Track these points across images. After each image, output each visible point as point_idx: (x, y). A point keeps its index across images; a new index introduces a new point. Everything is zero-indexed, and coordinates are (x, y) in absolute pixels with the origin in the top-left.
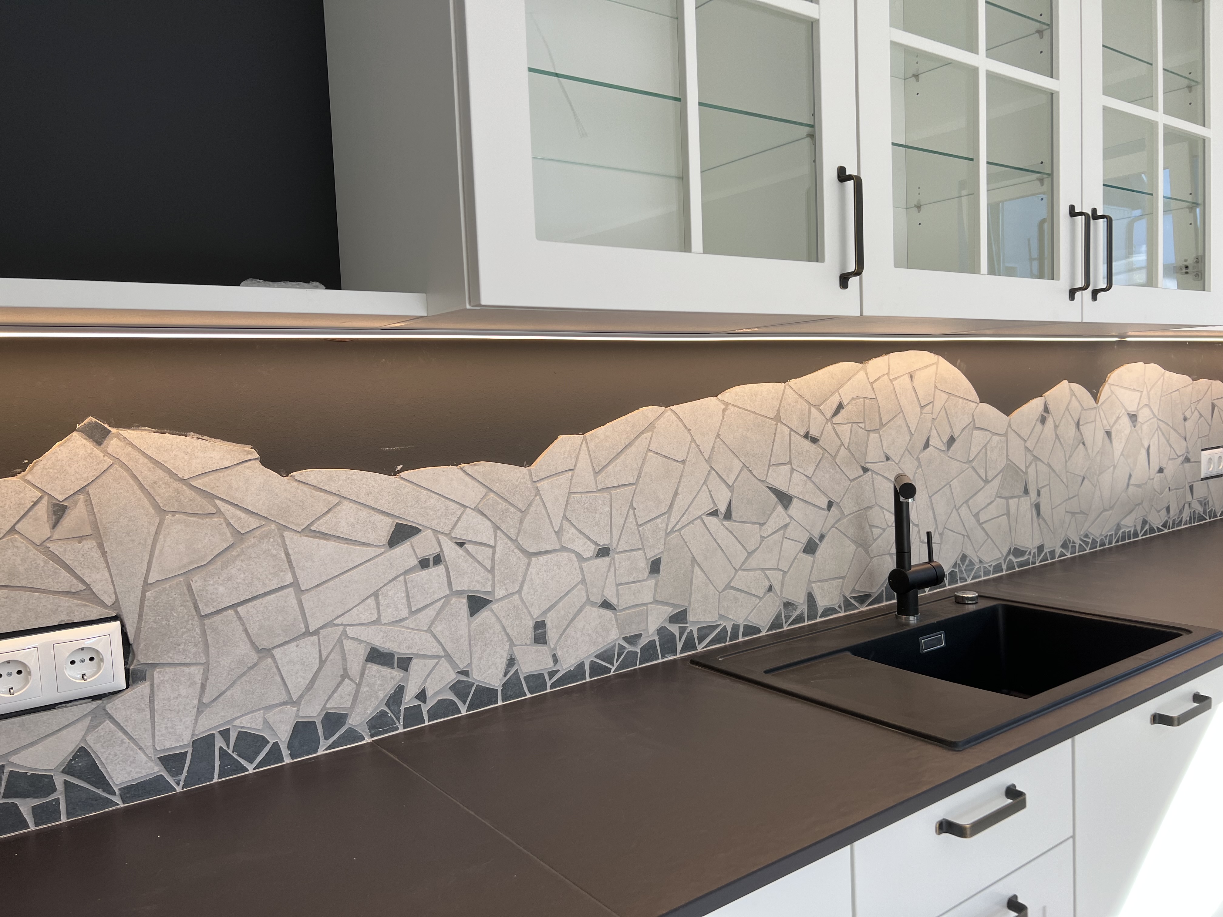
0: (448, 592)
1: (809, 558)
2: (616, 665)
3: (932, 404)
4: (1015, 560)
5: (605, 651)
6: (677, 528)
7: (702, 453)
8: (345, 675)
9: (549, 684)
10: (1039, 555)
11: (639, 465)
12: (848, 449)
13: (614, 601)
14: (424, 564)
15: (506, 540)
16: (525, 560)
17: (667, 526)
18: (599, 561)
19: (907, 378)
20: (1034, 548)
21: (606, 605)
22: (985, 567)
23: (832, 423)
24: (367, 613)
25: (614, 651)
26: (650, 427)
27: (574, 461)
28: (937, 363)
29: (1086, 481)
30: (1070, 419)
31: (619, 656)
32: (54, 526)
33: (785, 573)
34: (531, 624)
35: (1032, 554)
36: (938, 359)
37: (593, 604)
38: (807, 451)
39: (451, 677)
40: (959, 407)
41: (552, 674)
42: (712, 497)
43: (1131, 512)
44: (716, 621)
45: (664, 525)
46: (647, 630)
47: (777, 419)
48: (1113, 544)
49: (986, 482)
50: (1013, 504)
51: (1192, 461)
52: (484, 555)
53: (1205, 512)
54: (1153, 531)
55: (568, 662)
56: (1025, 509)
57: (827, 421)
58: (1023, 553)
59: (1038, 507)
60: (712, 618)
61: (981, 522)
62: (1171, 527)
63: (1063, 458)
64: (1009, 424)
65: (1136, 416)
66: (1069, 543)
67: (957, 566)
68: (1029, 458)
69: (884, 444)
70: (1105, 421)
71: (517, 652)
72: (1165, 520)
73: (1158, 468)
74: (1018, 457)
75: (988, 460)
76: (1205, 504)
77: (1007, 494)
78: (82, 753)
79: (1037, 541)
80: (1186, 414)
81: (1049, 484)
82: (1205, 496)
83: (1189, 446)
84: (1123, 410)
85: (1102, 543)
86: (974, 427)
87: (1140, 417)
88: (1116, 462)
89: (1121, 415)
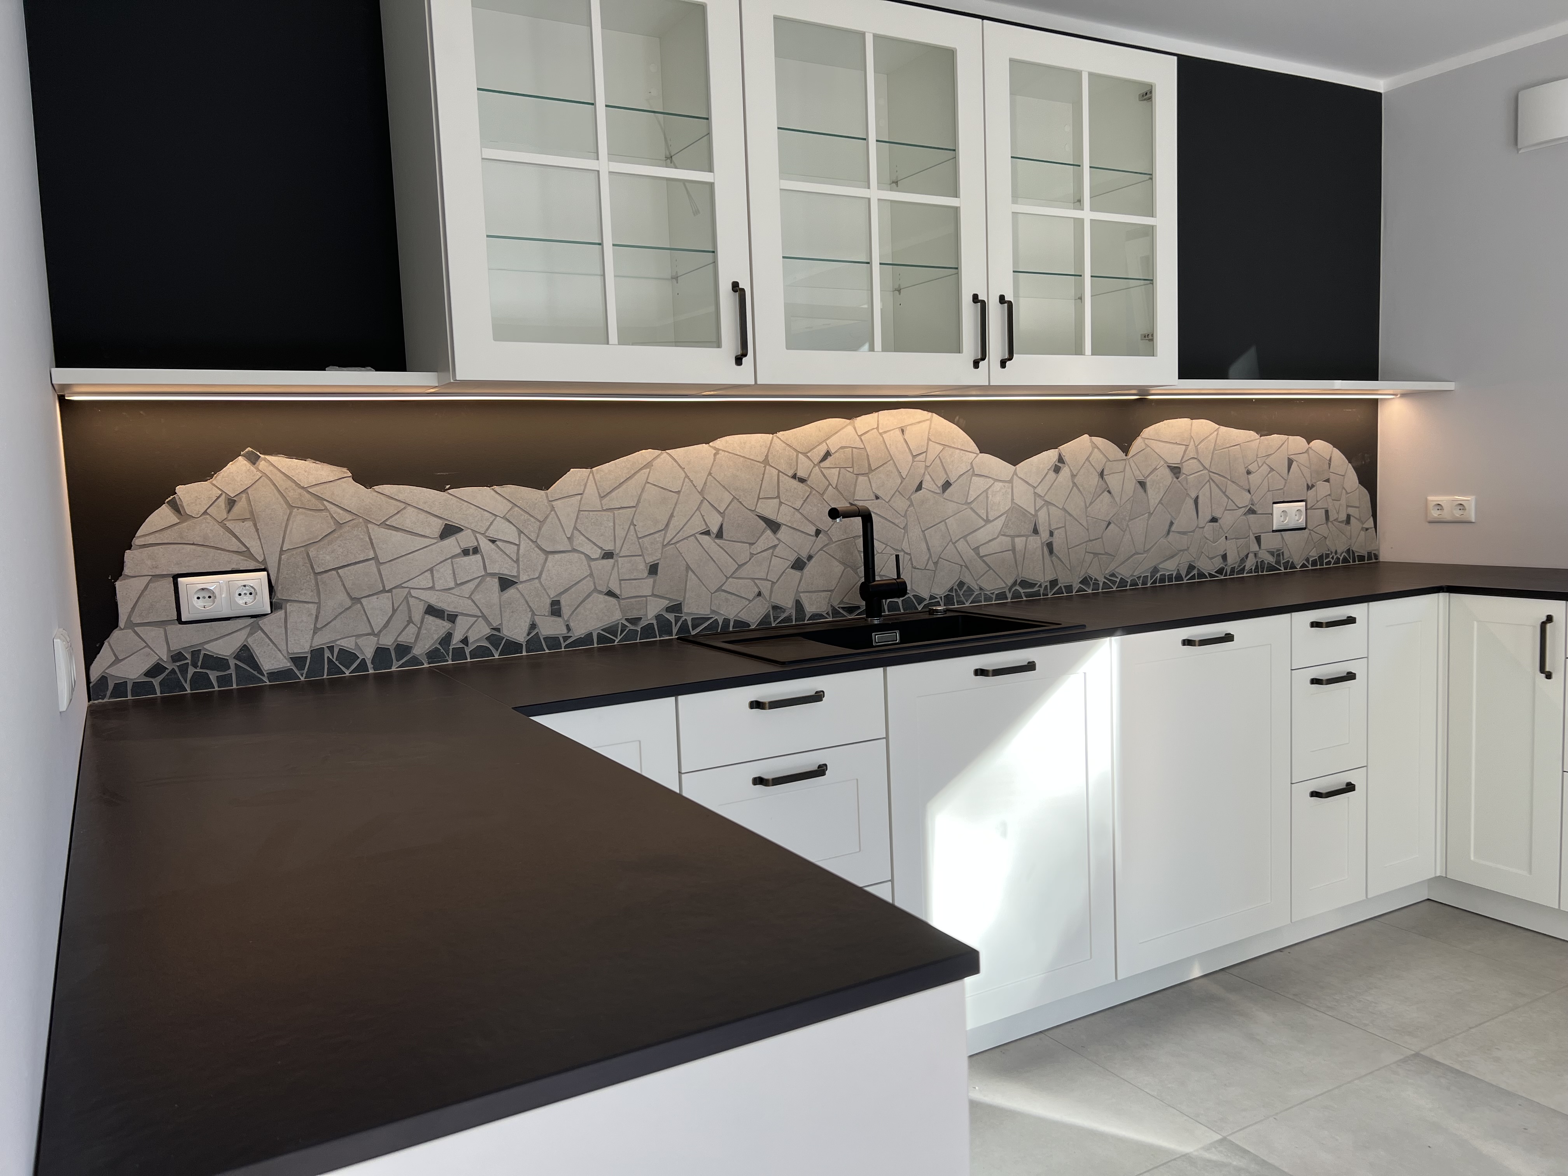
0: (483, 573)
1: (798, 574)
2: (619, 638)
3: (925, 454)
4: (1022, 591)
5: (610, 627)
6: (673, 541)
7: (695, 487)
8: (410, 621)
9: (563, 646)
10: (1051, 589)
11: (639, 493)
12: (836, 488)
13: (618, 592)
14: (466, 552)
15: (528, 541)
16: (543, 556)
17: (664, 540)
18: (605, 561)
19: (898, 432)
20: (1047, 582)
21: (610, 594)
22: (986, 594)
23: (820, 467)
24: (425, 581)
25: (618, 627)
26: (649, 465)
27: (582, 488)
28: (930, 420)
29: (1112, 526)
30: (1092, 470)
31: (622, 632)
32: (229, 512)
33: (773, 583)
34: (548, 602)
35: (1043, 587)
36: (932, 416)
37: (600, 592)
38: (795, 489)
39: (487, 631)
40: (956, 456)
41: (566, 638)
42: (704, 520)
43: (1172, 557)
44: (709, 615)
45: (661, 539)
46: (646, 615)
47: (766, 462)
48: (1149, 585)
49: (987, 521)
50: (1019, 542)
51: (1258, 513)
52: (511, 550)
53: (1278, 562)
54: (1204, 576)
55: (579, 631)
56: (1035, 547)
57: (815, 465)
58: (1032, 585)
59: (1050, 546)
60: (704, 611)
61: (981, 555)
62: (1228, 574)
63: (1083, 504)
64: (1015, 473)
65: (1179, 468)
66: (1089, 579)
67: (954, 590)
68: (1040, 503)
69: (874, 485)
70: (1138, 472)
71: (538, 620)
72: (1220, 566)
73: (1210, 518)
74: (1026, 501)
75: (989, 503)
76: (1278, 554)
77: (1012, 533)
78: (245, 648)
79: (1050, 576)
80: (1250, 468)
81: (1065, 527)
82: (1278, 547)
83: (1254, 498)
84: (1161, 462)
85: (1133, 582)
86: (974, 474)
87: (1185, 468)
88: (1152, 510)
89: (1159, 467)
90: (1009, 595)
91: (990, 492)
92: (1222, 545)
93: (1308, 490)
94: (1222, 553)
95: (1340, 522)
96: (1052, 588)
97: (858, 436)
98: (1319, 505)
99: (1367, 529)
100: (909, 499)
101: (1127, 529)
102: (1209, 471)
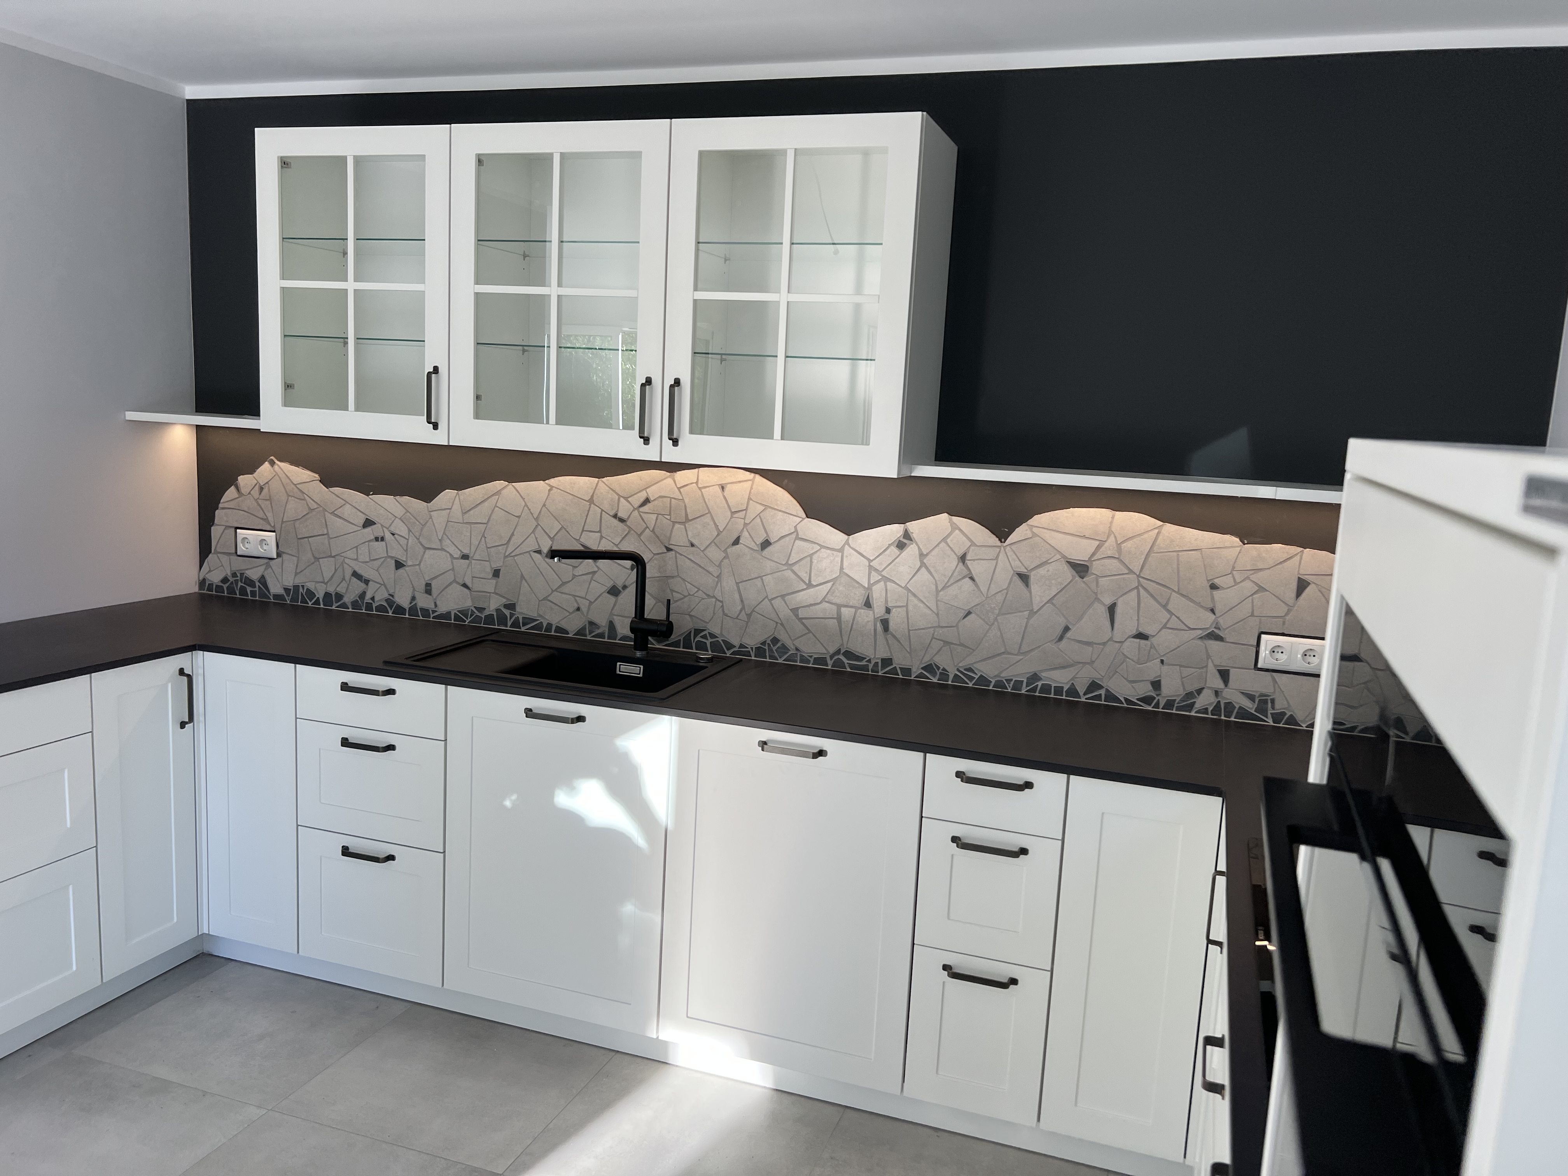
0: (386, 555)
1: (612, 599)
2: (469, 620)
3: (745, 512)
4: (845, 661)
5: (463, 610)
6: (513, 554)
7: (532, 514)
8: (344, 579)
9: (432, 617)
11: (490, 513)
12: (653, 531)
13: (470, 585)
14: (377, 539)
15: (414, 538)
16: (422, 550)
17: (506, 552)
18: (463, 561)
19: (718, 489)
20: (878, 659)
21: (465, 585)
22: (802, 656)
23: (639, 512)
24: (351, 554)
25: (469, 612)
26: (498, 493)
27: (451, 505)
28: (753, 480)
29: (973, 616)
30: (949, 552)
31: (471, 615)
32: (260, 494)
33: (591, 603)
34: (424, 583)
35: (873, 663)
36: (754, 477)
37: (458, 583)
38: (615, 527)
39: (386, 596)
40: (778, 518)
41: (434, 612)
42: (537, 542)
43: (1065, 667)
45: (504, 552)
46: (489, 607)
47: (591, 501)
48: (1023, 692)
49: (810, 585)
50: (846, 613)
51: (1229, 640)
52: (403, 542)
53: (1262, 708)
54: (1117, 700)
55: (443, 609)
56: (866, 621)
57: (634, 509)
58: (860, 659)
59: (885, 623)
60: (533, 614)
61: (800, 617)
62: (1161, 706)
63: (933, 587)
64: (847, 543)
65: (1087, 567)
66: (935, 667)
67: (767, 645)
68: (875, 577)
69: (690, 534)
70: (1018, 562)
71: (417, 595)
72: (1149, 694)
73: (1134, 632)
74: (858, 573)
75: (813, 567)
76: (1264, 702)
77: (838, 601)
78: (263, 577)
79: (882, 653)
80: (1217, 581)
81: (907, 606)
82: (1264, 691)
83: (1221, 620)
84: (1058, 556)
85: (999, 684)
86: (798, 538)
87: (1096, 568)
88: (1036, 608)
89: (1052, 560)
90: (830, 663)
91: (815, 557)
92: (1153, 670)
94: (1152, 678)
96: (883, 667)
97: (678, 488)
100: (725, 551)
101: (996, 623)
102: (1139, 576)
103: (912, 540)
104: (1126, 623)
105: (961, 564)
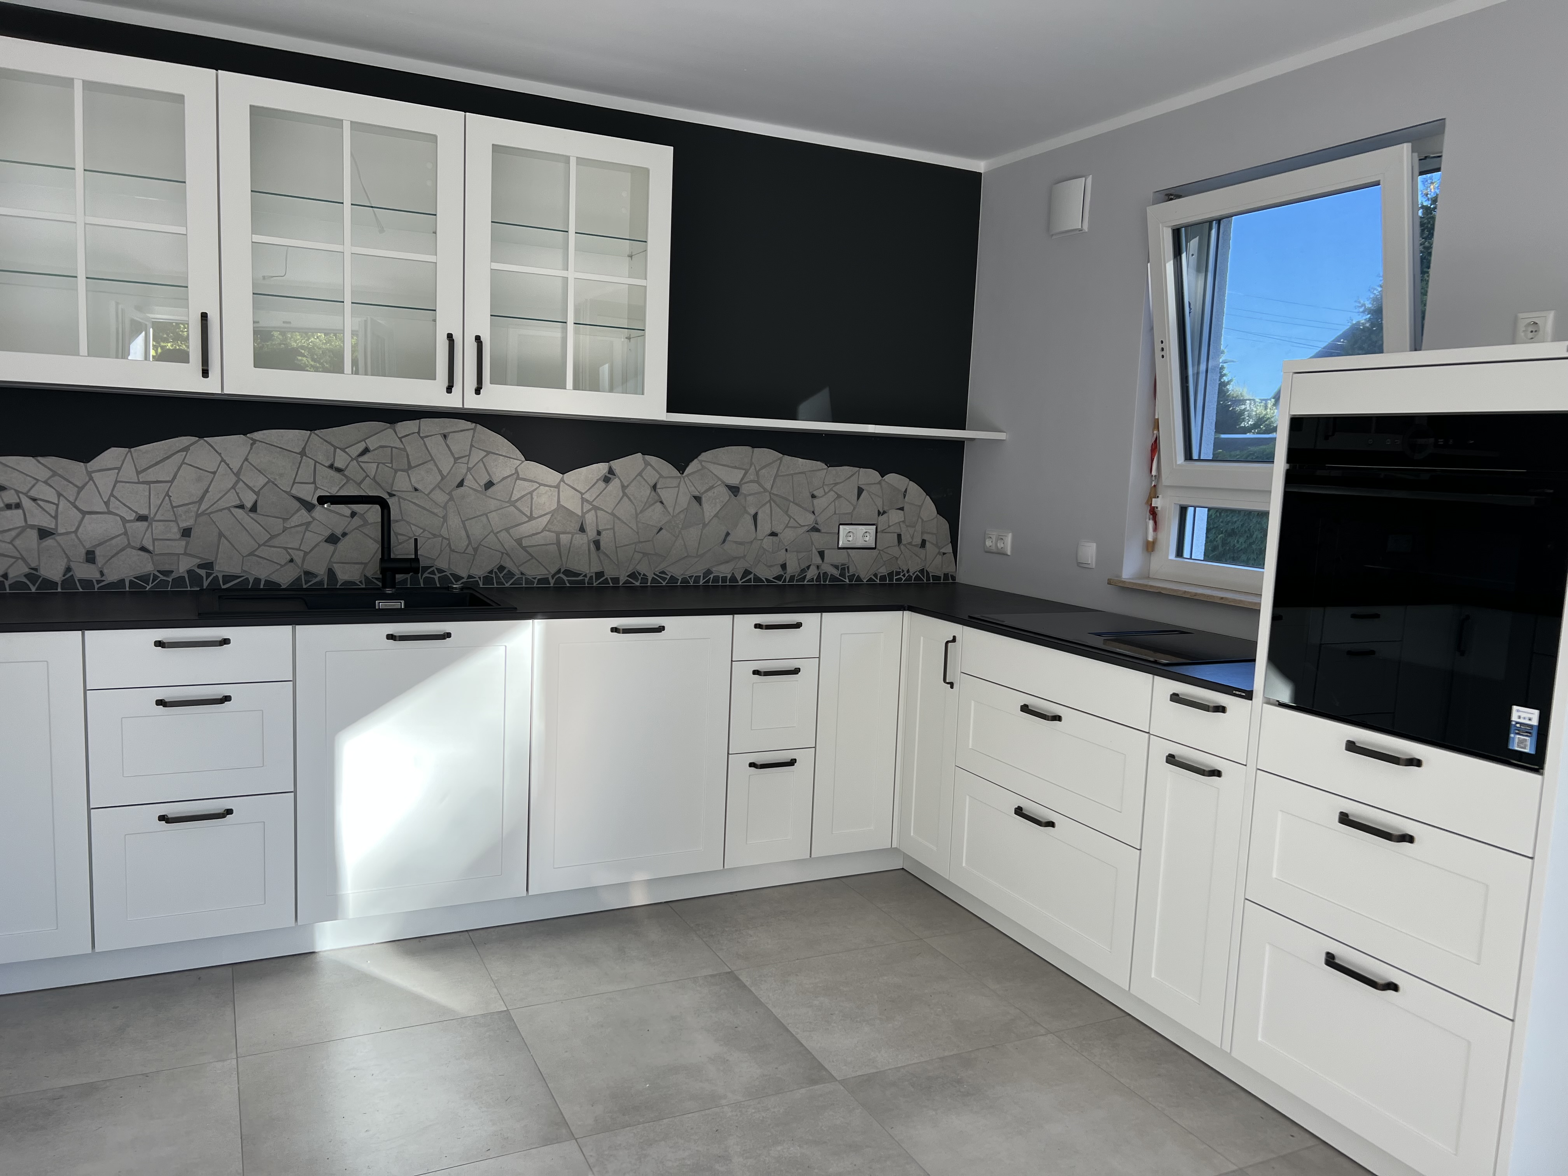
0: (24, 525)
1: (331, 547)
2: (151, 585)
3: (468, 458)
4: (565, 578)
5: (142, 576)
6: (208, 511)
7: (231, 469)
9: (96, 587)
11: (175, 471)
12: (374, 479)
13: (151, 548)
14: (8, 507)
15: (66, 502)
16: (80, 515)
17: (198, 509)
18: (139, 524)
19: (441, 438)
20: (592, 573)
21: (143, 549)
22: (526, 579)
23: (358, 461)
25: (150, 577)
26: (185, 449)
27: (119, 464)
28: (475, 430)
29: (663, 532)
30: (644, 483)
31: (153, 581)
33: (306, 553)
34: (84, 551)
35: (588, 577)
36: (476, 427)
37: (133, 548)
38: (333, 476)
39: (25, 570)
40: (500, 462)
41: (98, 582)
42: (239, 497)
43: (728, 562)
44: (240, 574)
45: (195, 509)
46: (178, 569)
47: (303, 453)
48: (701, 584)
49: (531, 518)
50: (564, 539)
51: (823, 531)
52: (50, 507)
53: (843, 575)
54: (761, 580)
55: (112, 576)
56: (581, 543)
57: (352, 459)
58: (577, 575)
59: (597, 544)
60: (235, 570)
61: (523, 546)
62: (787, 581)
63: (633, 511)
64: (562, 480)
65: (738, 488)
66: (637, 574)
67: (494, 573)
68: (587, 507)
69: (413, 480)
70: (693, 488)
71: (72, 565)
72: (779, 574)
73: (769, 532)
74: (572, 503)
75: (533, 503)
76: (843, 569)
77: (557, 529)
79: (596, 568)
80: (815, 493)
81: (613, 529)
82: (843, 562)
83: (818, 519)
84: (719, 482)
85: (685, 580)
86: (518, 478)
87: (744, 489)
88: (707, 521)
89: (716, 485)
90: (552, 582)
91: (535, 494)
92: (781, 557)
93: (879, 516)
94: (781, 563)
95: (915, 546)
96: (597, 579)
97: (399, 438)
98: (892, 529)
99: (944, 554)
100: (450, 494)
101: (680, 535)
102: (770, 493)
103: (615, 475)
104: (765, 527)
105: (653, 493)
